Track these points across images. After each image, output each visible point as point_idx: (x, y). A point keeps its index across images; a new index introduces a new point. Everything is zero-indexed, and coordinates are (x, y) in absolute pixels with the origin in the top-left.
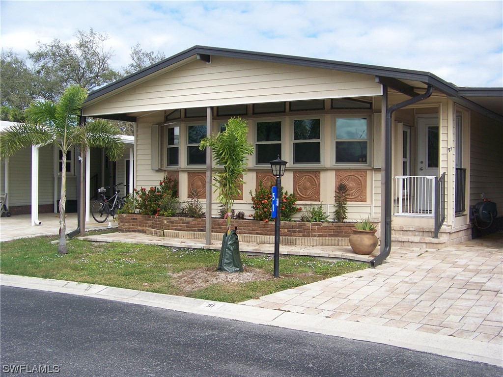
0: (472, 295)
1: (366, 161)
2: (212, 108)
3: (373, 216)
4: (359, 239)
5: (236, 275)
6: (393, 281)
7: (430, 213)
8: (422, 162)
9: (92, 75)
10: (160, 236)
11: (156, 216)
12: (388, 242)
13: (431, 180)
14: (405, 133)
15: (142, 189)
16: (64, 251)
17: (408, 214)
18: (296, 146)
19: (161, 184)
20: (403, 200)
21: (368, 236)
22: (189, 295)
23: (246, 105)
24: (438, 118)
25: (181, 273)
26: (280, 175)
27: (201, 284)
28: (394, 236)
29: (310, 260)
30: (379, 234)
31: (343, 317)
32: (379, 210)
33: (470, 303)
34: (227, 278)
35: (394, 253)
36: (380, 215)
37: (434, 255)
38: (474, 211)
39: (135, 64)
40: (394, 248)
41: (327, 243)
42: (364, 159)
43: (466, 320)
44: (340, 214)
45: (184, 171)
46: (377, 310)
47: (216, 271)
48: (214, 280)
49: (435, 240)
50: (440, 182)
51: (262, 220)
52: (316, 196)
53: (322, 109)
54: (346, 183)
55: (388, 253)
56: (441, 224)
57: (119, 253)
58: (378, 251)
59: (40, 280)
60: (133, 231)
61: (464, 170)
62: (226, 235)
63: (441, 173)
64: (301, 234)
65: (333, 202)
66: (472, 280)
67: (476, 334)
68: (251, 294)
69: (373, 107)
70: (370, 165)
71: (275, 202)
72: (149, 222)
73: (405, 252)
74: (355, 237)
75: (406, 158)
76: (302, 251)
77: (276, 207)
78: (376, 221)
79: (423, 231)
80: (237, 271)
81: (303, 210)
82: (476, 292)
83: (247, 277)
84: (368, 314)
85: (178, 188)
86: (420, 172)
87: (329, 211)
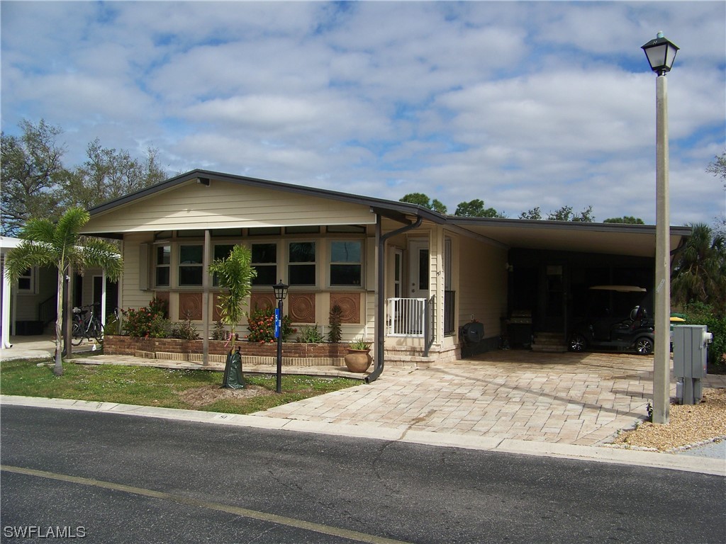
0: (454, 403)
1: (359, 284)
2: (211, 231)
3: (367, 336)
4: (354, 358)
5: (241, 391)
6: (386, 394)
7: (421, 333)
8: (414, 284)
9: (40, 174)
10: (152, 358)
11: (146, 338)
12: (381, 361)
13: (422, 302)
14: (397, 256)
15: (130, 310)
16: (61, 373)
17: (400, 335)
18: (291, 268)
19: (151, 305)
20: (395, 321)
21: (362, 355)
22: (201, 409)
23: (241, 229)
24: (428, 241)
25: (185, 392)
26: (282, 298)
27: (208, 400)
28: (387, 356)
29: (308, 379)
30: (372, 354)
31: (344, 422)
32: (373, 331)
33: (452, 409)
34: (233, 394)
35: (386, 371)
36: (373, 336)
37: (424, 372)
38: (463, 332)
39: (92, 162)
40: (387, 367)
41: (323, 363)
42: (358, 282)
43: (447, 421)
44: (335, 336)
45: (175, 291)
46: (372, 416)
47: (221, 388)
48: (221, 396)
49: (425, 359)
50: (430, 303)
51: (257, 341)
52: (311, 317)
53: (317, 233)
54: (340, 305)
55: (381, 371)
56: (431, 344)
57: (117, 374)
58: (371, 369)
59: (46, 399)
60: (120, 354)
61: (454, 292)
62: (230, 354)
63: (431, 295)
64: (297, 355)
65: (328, 324)
66: (456, 392)
67: (454, 430)
68: (259, 407)
69: (367, 233)
70: (364, 288)
71: (277, 323)
72: (137, 344)
73: (397, 370)
74: (350, 356)
75: (398, 280)
76: (299, 370)
77: (279, 328)
78: (369, 341)
79: (413, 351)
80: (241, 388)
81: (299, 331)
82: (457, 400)
83: (251, 393)
84: (365, 419)
85: (168, 309)
86: (411, 294)
87: (325, 331)
